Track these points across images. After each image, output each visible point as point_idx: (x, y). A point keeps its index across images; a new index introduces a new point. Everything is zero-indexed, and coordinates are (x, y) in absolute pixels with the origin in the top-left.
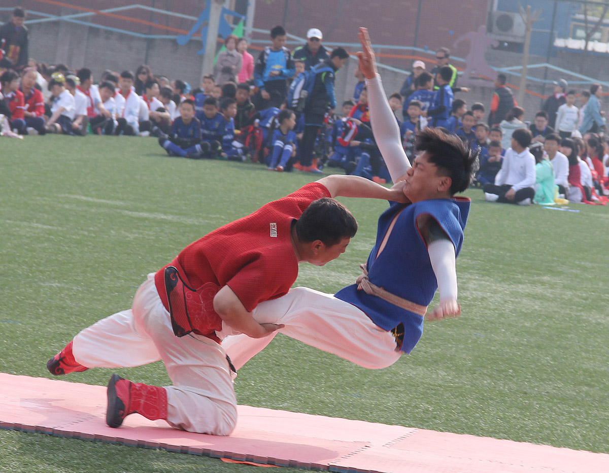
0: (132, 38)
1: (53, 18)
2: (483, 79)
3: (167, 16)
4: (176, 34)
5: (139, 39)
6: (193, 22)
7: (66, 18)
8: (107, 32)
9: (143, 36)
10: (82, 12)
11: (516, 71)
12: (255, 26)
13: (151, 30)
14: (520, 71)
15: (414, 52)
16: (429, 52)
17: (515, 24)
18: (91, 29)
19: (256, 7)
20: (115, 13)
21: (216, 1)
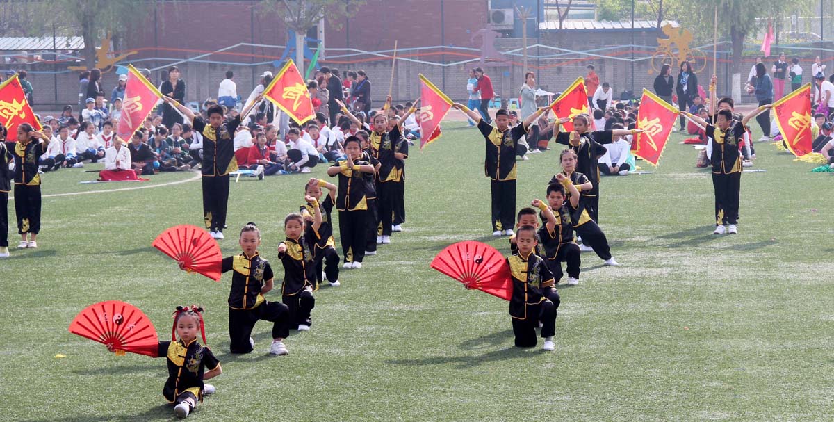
0: (240, 67)
1: (183, 61)
2: (494, 61)
3: (262, 47)
4: (270, 60)
5: (246, 67)
6: (284, 49)
7: (191, 60)
8: (221, 65)
9: (249, 65)
10: (203, 54)
11: (516, 52)
12: (326, 47)
13: (253, 60)
14: (520, 52)
15: (443, 50)
16: (453, 47)
17: (506, 17)
18: (210, 64)
19: (325, 33)
20: (226, 51)
21: (299, 33)
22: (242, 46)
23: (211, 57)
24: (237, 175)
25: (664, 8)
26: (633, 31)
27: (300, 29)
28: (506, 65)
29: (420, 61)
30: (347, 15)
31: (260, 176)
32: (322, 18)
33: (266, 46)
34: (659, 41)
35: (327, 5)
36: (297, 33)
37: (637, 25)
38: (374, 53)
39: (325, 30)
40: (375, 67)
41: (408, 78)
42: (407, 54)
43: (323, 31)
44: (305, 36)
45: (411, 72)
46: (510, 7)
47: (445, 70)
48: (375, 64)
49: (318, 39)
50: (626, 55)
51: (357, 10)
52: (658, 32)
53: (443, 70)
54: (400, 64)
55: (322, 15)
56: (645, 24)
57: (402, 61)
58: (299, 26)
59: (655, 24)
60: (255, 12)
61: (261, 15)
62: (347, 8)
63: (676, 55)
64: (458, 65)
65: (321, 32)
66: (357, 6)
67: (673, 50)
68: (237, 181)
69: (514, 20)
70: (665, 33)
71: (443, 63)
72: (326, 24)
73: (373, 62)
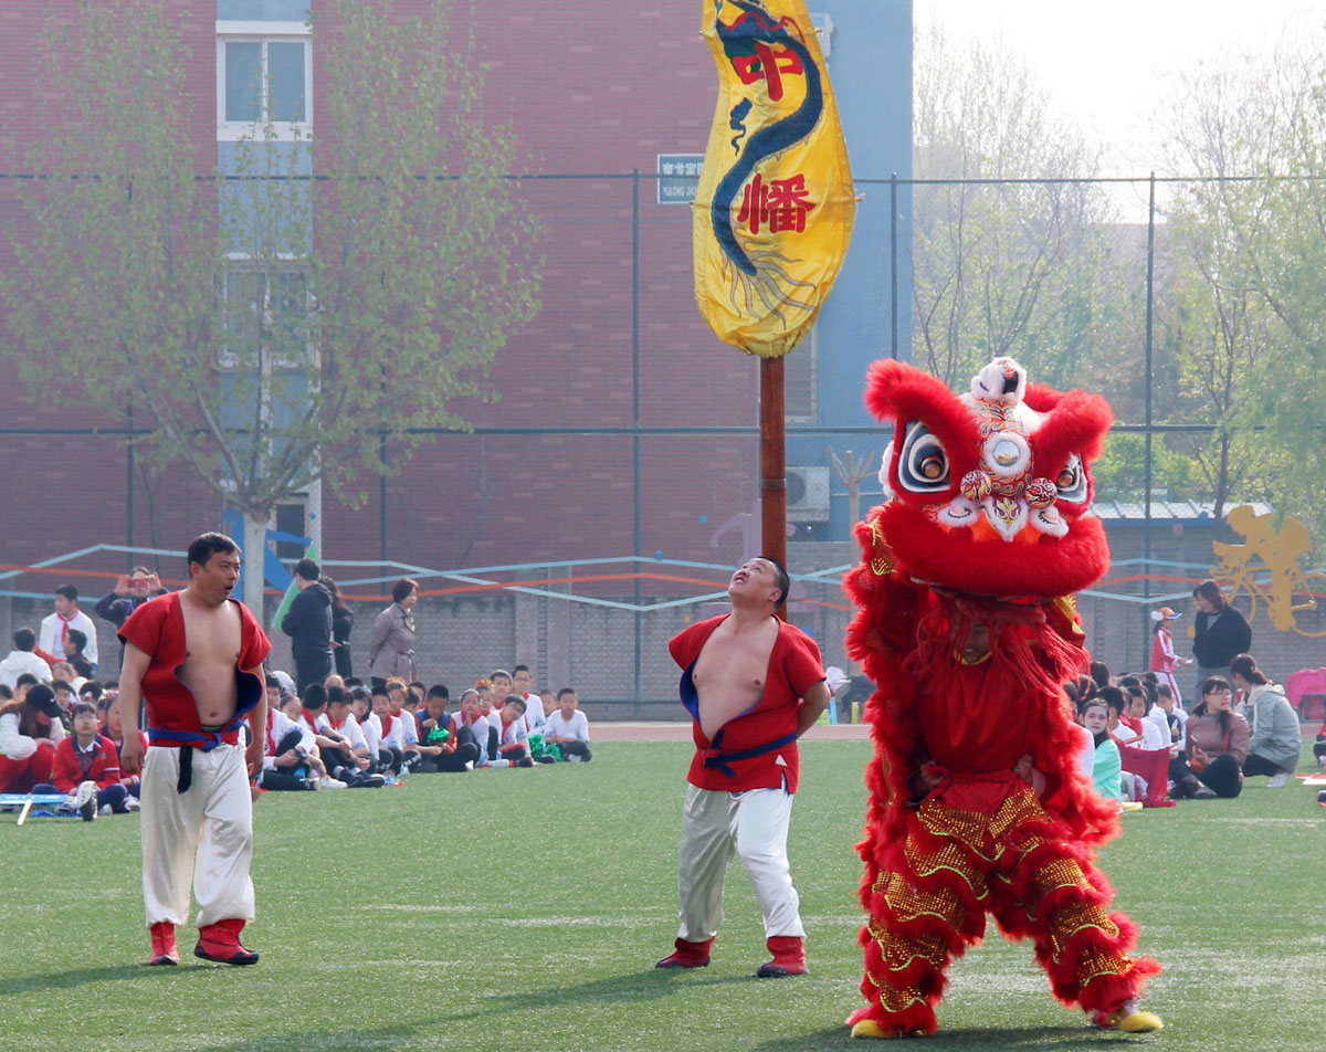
11: (833, 575)
12: (325, 556)
15: (637, 566)
16: (665, 561)
17: (809, 488)
18: (16, 602)
19: (323, 520)
20: (61, 565)
21: (254, 517)
22: (103, 551)
23: (19, 583)
24: (22, 806)
25: (1232, 467)
26: (1149, 526)
27: (256, 506)
28: (804, 610)
29: (575, 598)
30: (382, 468)
31: (86, 812)
32: (315, 477)
33: (166, 552)
34: (1219, 548)
35: (327, 442)
36: (247, 517)
37: (1159, 511)
38: (452, 575)
39: (323, 509)
40: (454, 610)
41: (543, 640)
42: (540, 579)
43: (319, 516)
44: (272, 524)
45: (550, 625)
46: (822, 461)
47: (643, 621)
48: (455, 605)
49: (306, 536)
50: (1130, 589)
51: (409, 455)
52: (1218, 529)
53: (638, 623)
54: (521, 606)
55: (315, 470)
56: (1184, 511)
57: (529, 597)
58: (254, 500)
59: (1209, 508)
60: (138, 458)
61: (153, 469)
62: (383, 450)
63: (1265, 588)
64: (677, 608)
65: (313, 517)
66: (408, 445)
67: (1256, 574)
68: (20, 822)
69: (831, 498)
70: (1236, 528)
71: (637, 604)
72: (326, 490)
73: (450, 599)
